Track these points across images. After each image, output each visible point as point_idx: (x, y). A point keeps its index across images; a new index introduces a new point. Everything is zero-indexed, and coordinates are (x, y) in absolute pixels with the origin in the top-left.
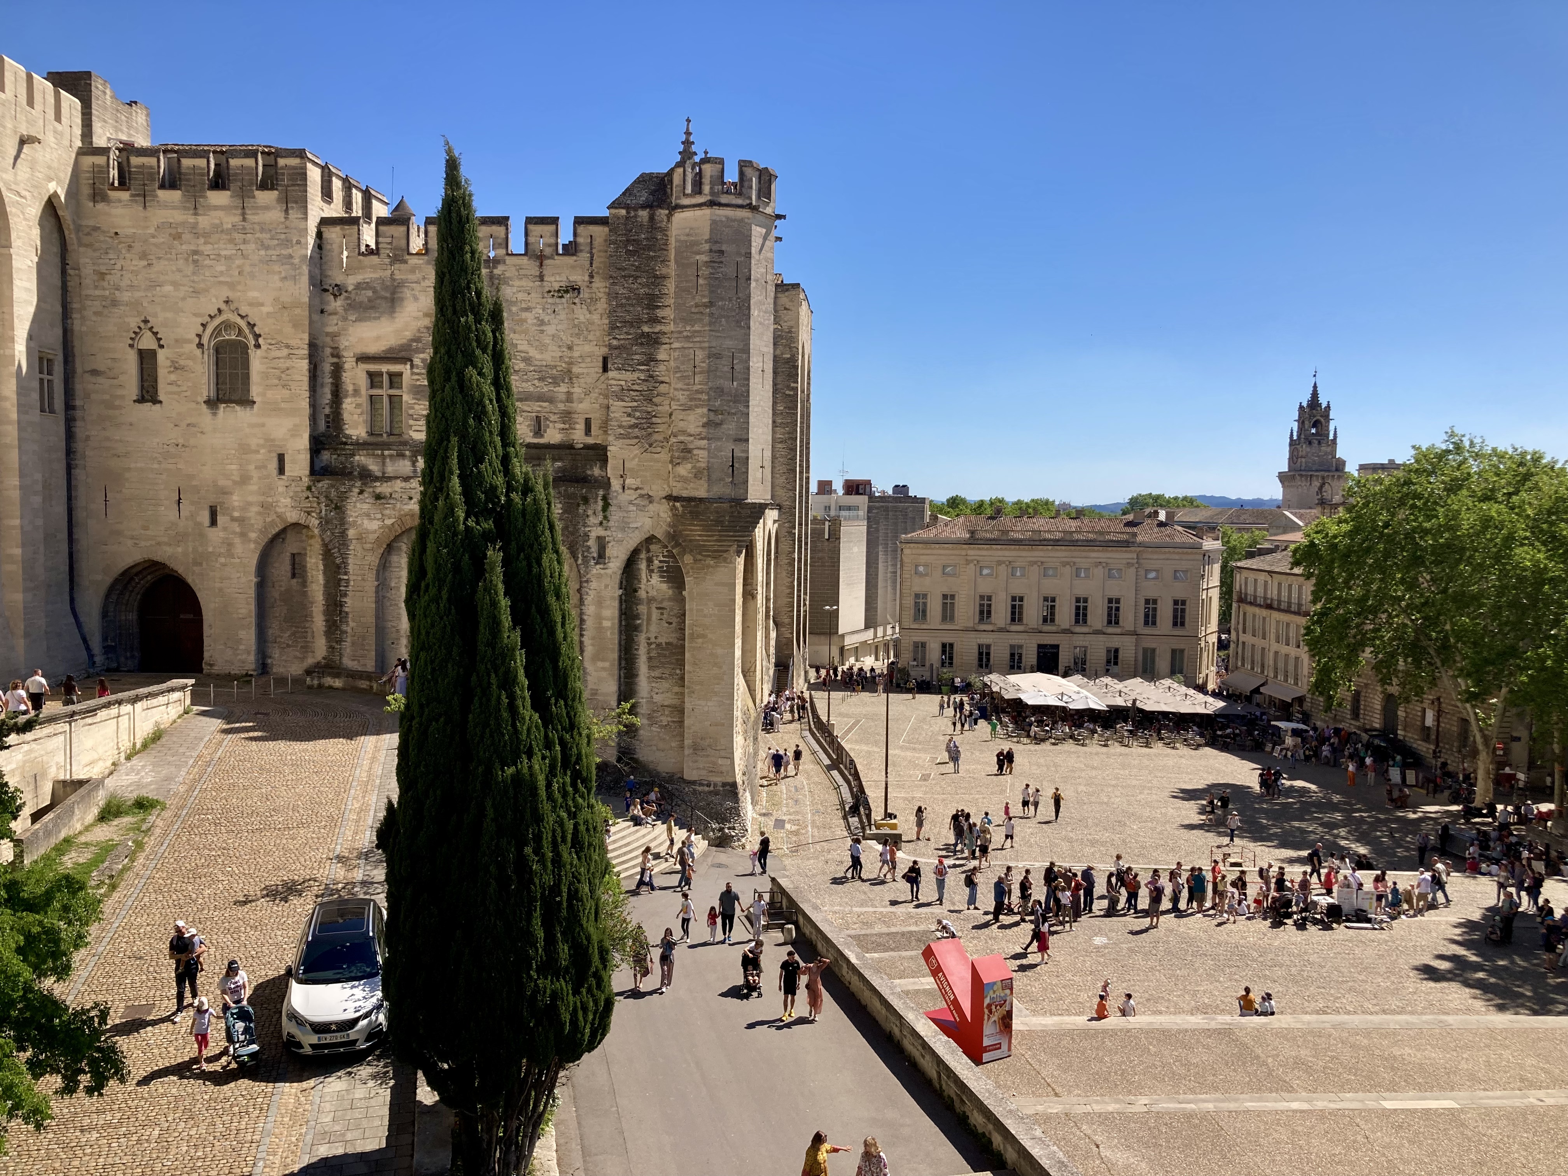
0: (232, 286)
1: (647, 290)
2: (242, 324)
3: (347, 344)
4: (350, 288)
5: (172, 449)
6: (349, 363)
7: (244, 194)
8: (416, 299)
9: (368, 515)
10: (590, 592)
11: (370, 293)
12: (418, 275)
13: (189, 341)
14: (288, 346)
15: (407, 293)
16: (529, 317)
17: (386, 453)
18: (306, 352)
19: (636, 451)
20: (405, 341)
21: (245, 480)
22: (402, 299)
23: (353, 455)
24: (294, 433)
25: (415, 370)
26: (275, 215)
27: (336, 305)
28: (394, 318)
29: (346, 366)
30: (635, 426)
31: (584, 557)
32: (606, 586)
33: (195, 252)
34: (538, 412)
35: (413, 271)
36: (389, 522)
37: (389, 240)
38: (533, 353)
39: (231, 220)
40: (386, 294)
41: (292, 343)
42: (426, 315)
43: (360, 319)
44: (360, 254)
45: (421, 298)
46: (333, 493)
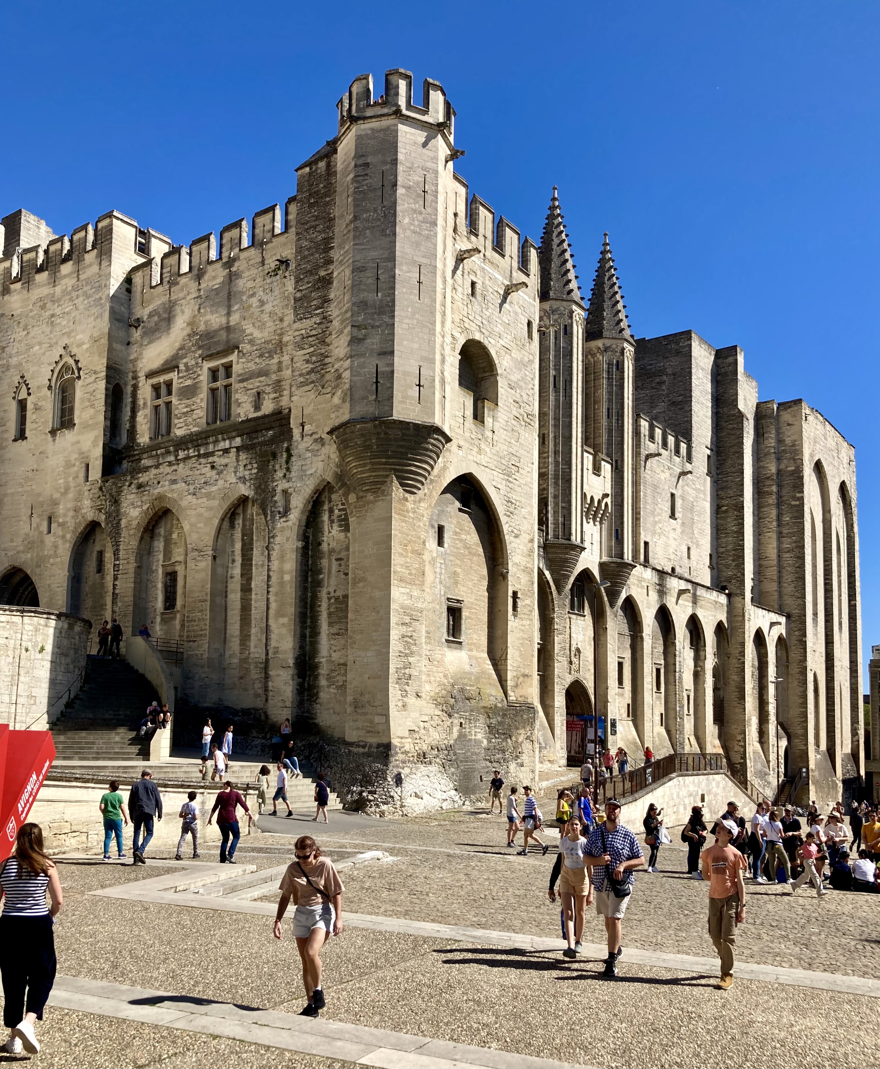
0: (68, 334)
1: (323, 235)
2: (73, 363)
3: (141, 366)
4: (145, 319)
5: (30, 475)
6: (142, 380)
7: (79, 260)
8: (183, 312)
9: (133, 504)
10: (275, 547)
11: (156, 318)
12: (184, 292)
13: (44, 386)
14: (95, 372)
15: (178, 310)
16: (254, 301)
17: (159, 452)
18: (104, 374)
19: (312, 395)
20: (175, 352)
21: (66, 491)
22: (174, 316)
23: (140, 460)
24: (95, 443)
25: (181, 375)
26: (95, 269)
27: (137, 334)
28: (169, 334)
29: (140, 385)
30: (312, 371)
31: (272, 512)
32: (288, 539)
33: (53, 316)
34: (258, 387)
35: (182, 290)
36: (145, 507)
37: (168, 269)
38: (257, 334)
39: (71, 283)
40: (166, 316)
41: (98, 368)
42: (189, 324)
43: (150, 342)
44: (152, 287)
45: (186, 310)
46: (114, 490)
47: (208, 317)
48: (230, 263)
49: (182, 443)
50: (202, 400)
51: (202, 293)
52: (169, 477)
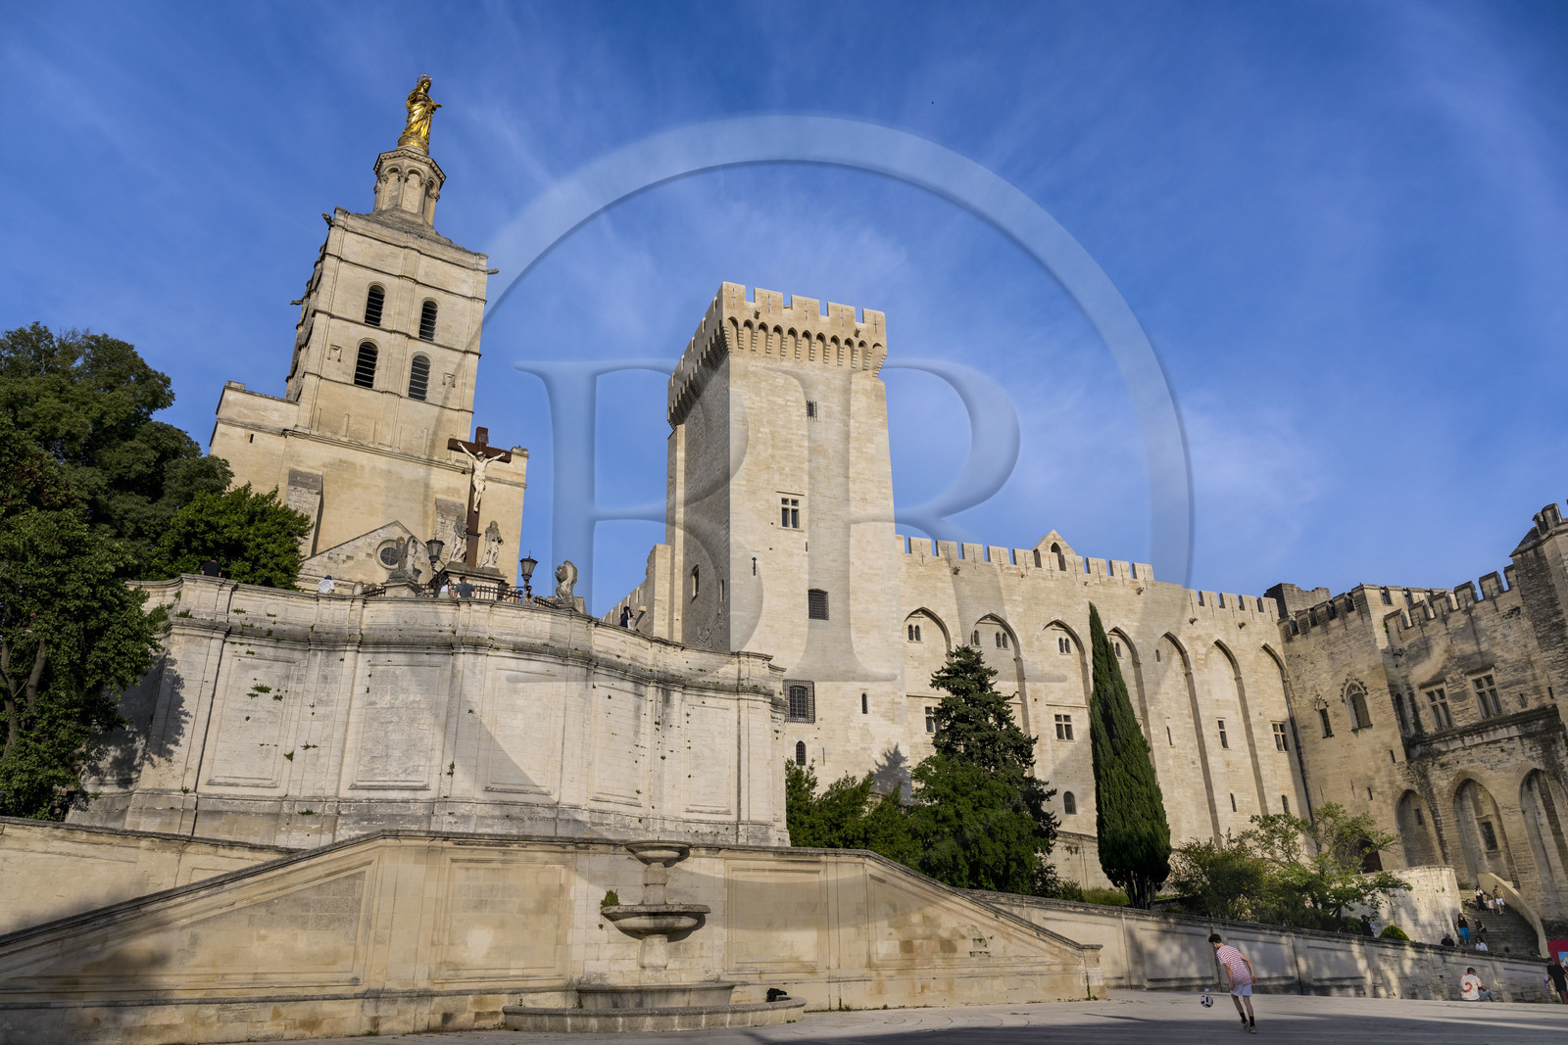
0: (1349, 665)
2: (1357, 683)
3: (1412, 680)
4: (1406, 649)
5: (1343, 759)
6: (1416, 691)
7: (1344, 617)
8: (1437, 643)
9: (1440, 777)
11: (1416, 648)
12: (1435, 630)
13: (1338, 700)
14: (1379, 690)
15: (1433, 642)
16: (1496, 634)
17: (1447, 739)
18: (1387, 689)
20: (1439, 670)
21: (1378, 770)
22: (1431, 647)
23: (1432, 744)
24: (1393, 736)
25: (1449, 685)
26: (1359, 622)
27: (1402, 659)
28: (1430, 658)
29: (1415, 693)
33: (1332, 653)
34: (1520, 691)
35: (1432, 629)
36: (1451, 779)
38: (1507, 656)
39: (1341, 631)
40: (1424, 647)
41: (1382, 687)
42: (1445, 652)
43: (1415, 665)
44: (1407, 628)
45: (1441, 643)
46: (1420, 768)
47: (1461, 646)
48: (1468, 611)
49: (1465, 732)
50: (1473, 702)
51: (1450, 631)
52: (1466, 758)
